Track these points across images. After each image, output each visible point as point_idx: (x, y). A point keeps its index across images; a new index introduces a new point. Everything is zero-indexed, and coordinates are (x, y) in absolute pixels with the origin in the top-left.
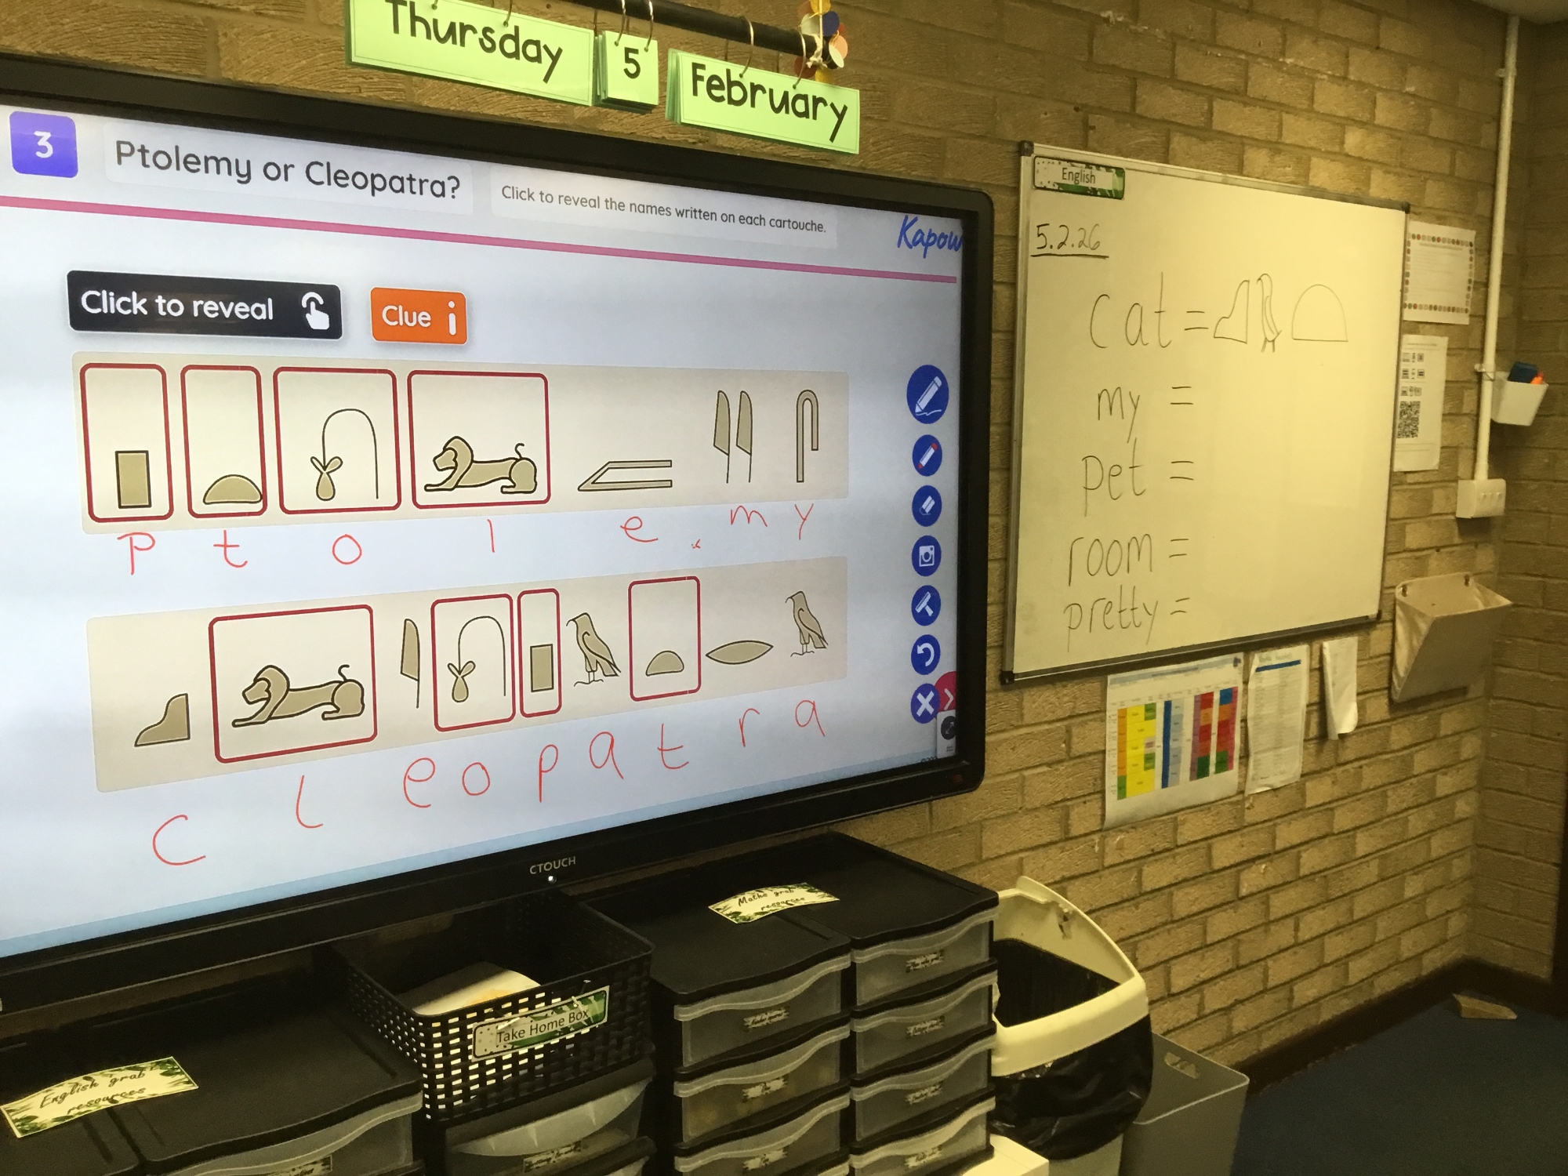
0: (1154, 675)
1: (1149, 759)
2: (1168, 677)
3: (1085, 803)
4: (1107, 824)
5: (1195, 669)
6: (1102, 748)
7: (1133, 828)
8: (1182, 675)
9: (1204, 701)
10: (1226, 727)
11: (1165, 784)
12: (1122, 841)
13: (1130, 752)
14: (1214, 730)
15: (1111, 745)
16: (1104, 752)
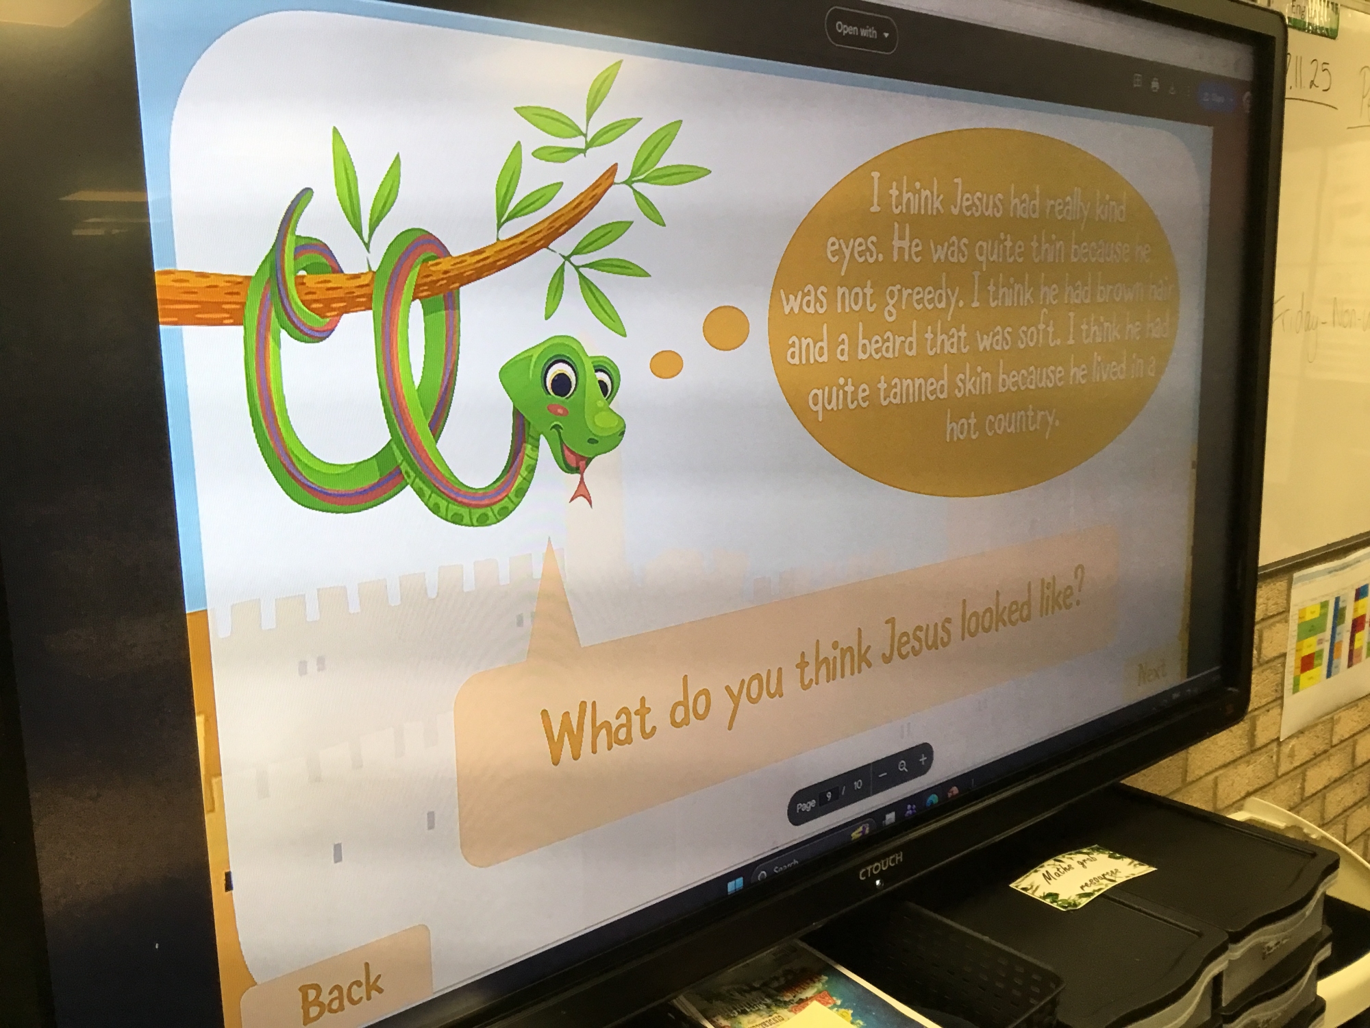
3: (1268, 711)
6: (1283, 651)
12: (1293, 746)
16: (1284, 655)
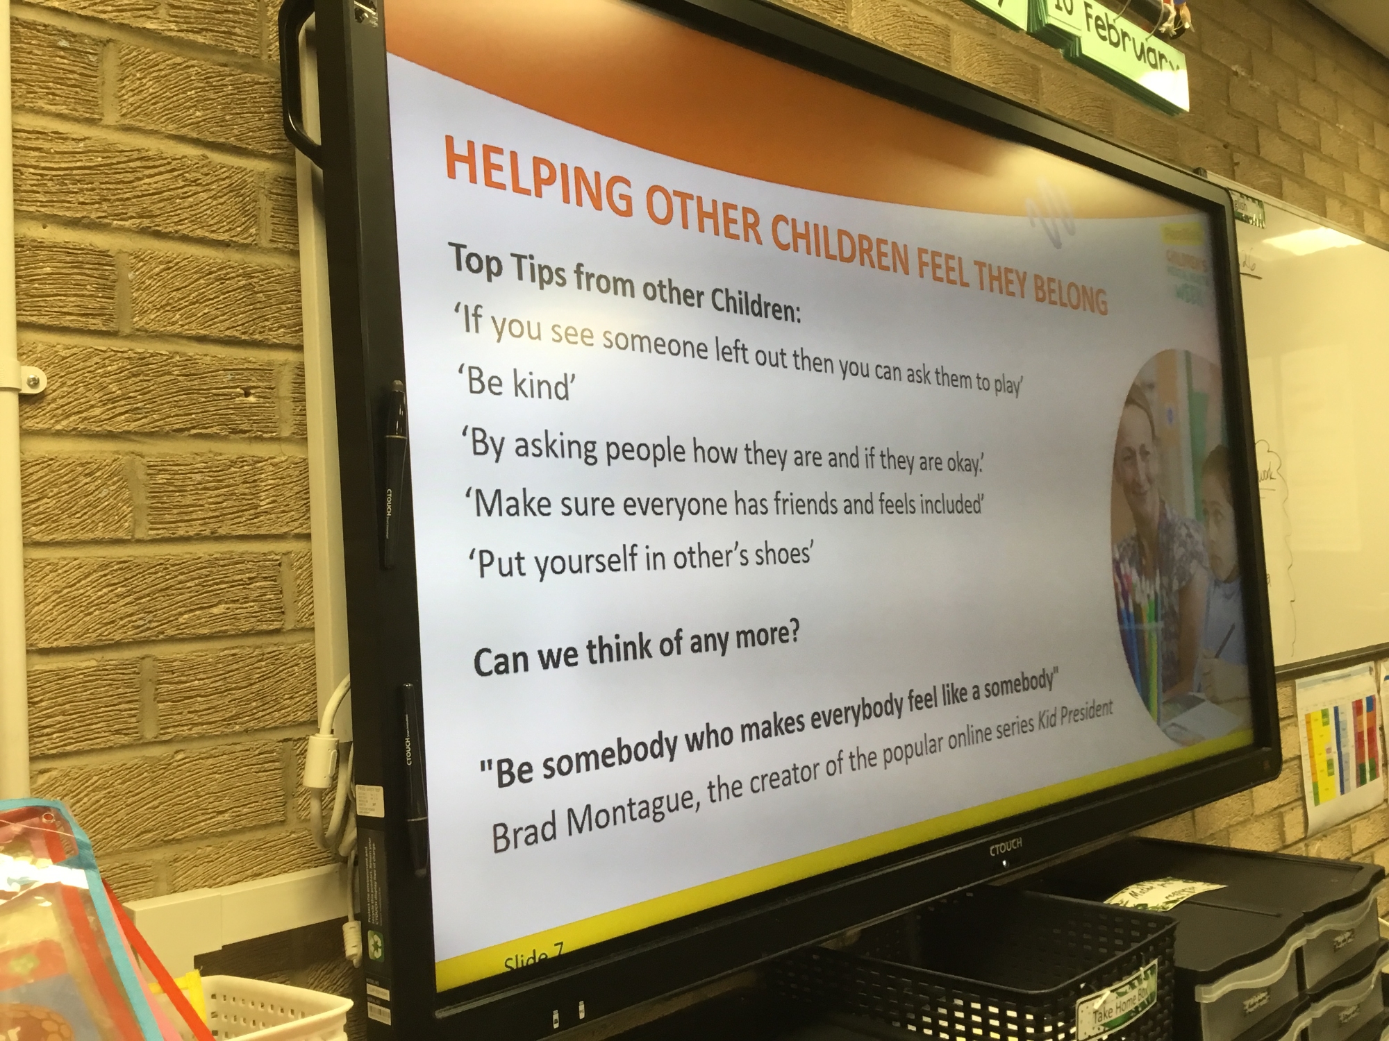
0: (1325, 681)
1: (1330, 764)
2: (1333, 682)
3: (1292, 809)
4: (1310, 832)
5: (1349, 675)
6: (1299, 754)
7: (1325, 836)
8: (1341, 681)
9: (1357, 706)
10: (1371, 732)
11: (1342, 792)
13: (1317, 758)
14: (1366, 738)
15: (1305, 752)
16: (1299, 757)
